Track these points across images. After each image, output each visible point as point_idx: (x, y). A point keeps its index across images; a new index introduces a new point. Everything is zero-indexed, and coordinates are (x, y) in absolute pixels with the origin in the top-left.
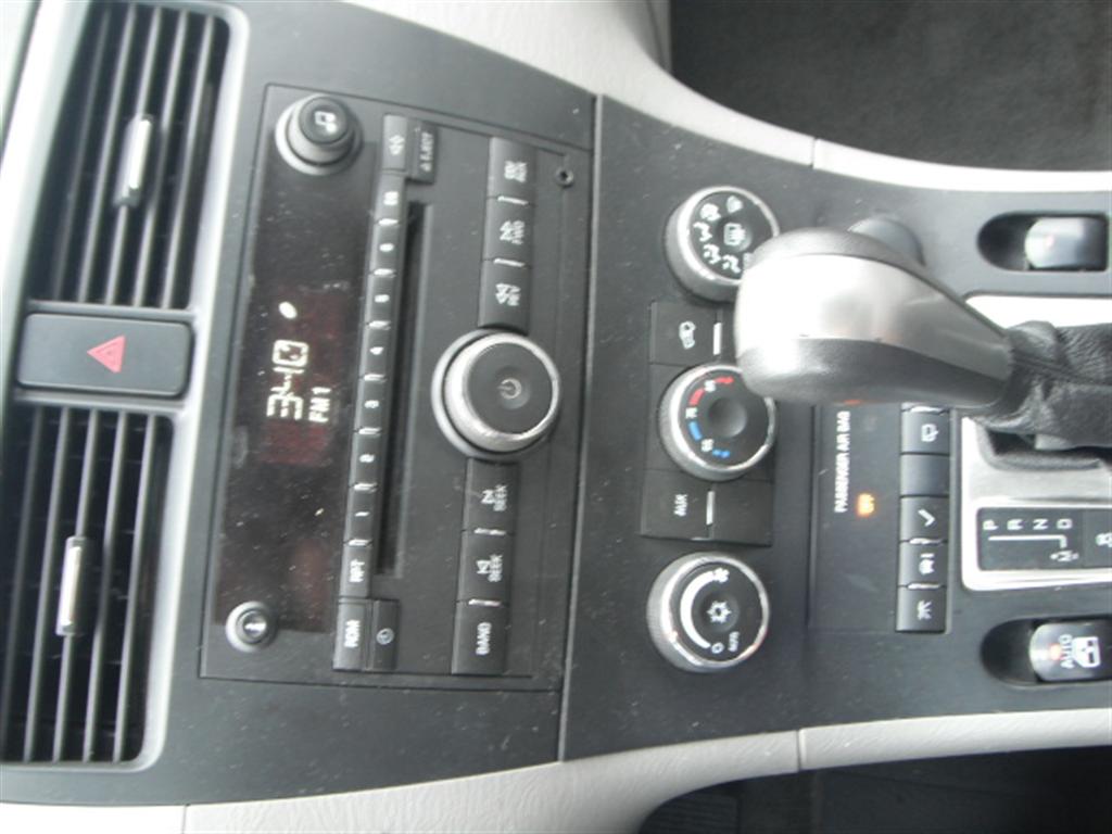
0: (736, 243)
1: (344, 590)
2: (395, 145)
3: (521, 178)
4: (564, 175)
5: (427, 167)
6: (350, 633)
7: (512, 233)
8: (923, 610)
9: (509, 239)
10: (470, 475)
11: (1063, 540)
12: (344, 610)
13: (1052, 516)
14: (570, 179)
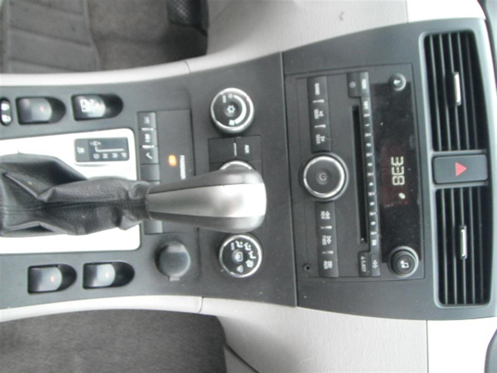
0: (238, 253)
1: (369, 99)
2: (375, 264)
3: (325, 263)
4: (308, 268)
5: (362, 258)
6: (365, 84)
7: (327, 239)
8: (147, 120)
9: (328, 237)
10: (330, 146)
11: (97, 150)
12: (368, 92)
13: (101, 159)
14: (305, 268)
